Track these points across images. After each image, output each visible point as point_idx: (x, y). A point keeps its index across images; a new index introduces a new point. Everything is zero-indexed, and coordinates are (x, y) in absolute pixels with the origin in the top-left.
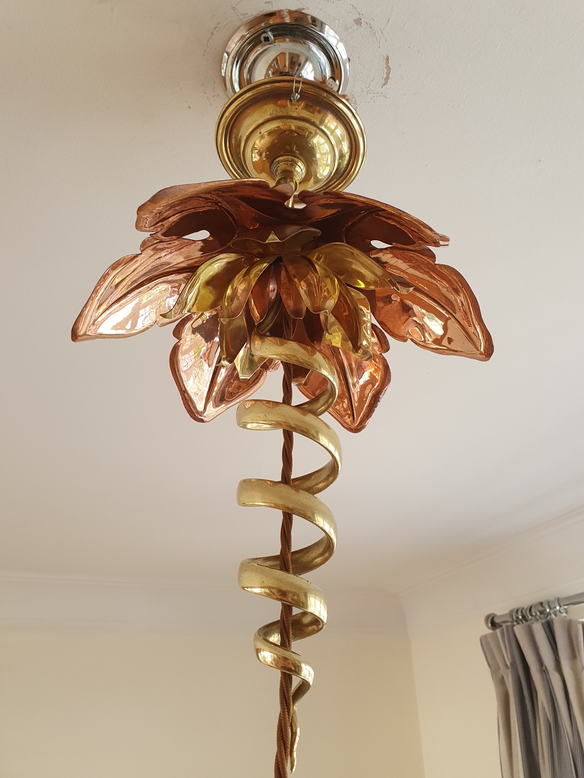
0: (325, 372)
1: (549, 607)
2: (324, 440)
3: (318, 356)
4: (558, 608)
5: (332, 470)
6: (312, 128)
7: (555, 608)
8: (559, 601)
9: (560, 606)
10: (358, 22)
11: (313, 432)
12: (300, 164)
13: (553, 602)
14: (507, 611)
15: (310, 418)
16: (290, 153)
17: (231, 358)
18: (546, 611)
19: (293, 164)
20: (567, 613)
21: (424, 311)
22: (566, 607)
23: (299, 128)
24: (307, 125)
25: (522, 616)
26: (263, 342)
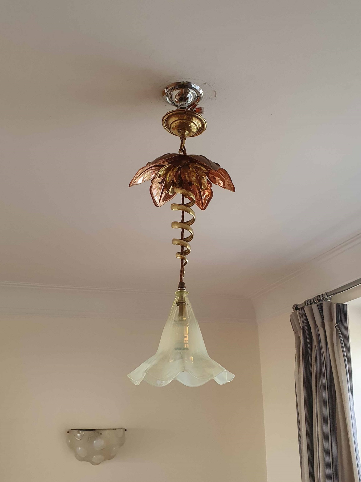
0: (192, 197)
1: (322, 297)
2: (191, 213)
3: (190, 192)
4: (326, 297)
5: (193, 220)
6: (190, 122)
7: (325, 297)
8: (327, 293)
9: (327, 296)
10: (205, 84)
11: (188, 211)
12: (187, 131)
13: (324, 294)
14: (303, 302)
15: (188, 208)
16: (184, 129)
17: (168, 190)
18: (320, 299)
19: (185, 132)
20: (331, 299)
21: (219, 179)
22: (330, 296)
23: (186, 122)
24: (188, 121)
25: (309, 302)
26: (177, 188)
